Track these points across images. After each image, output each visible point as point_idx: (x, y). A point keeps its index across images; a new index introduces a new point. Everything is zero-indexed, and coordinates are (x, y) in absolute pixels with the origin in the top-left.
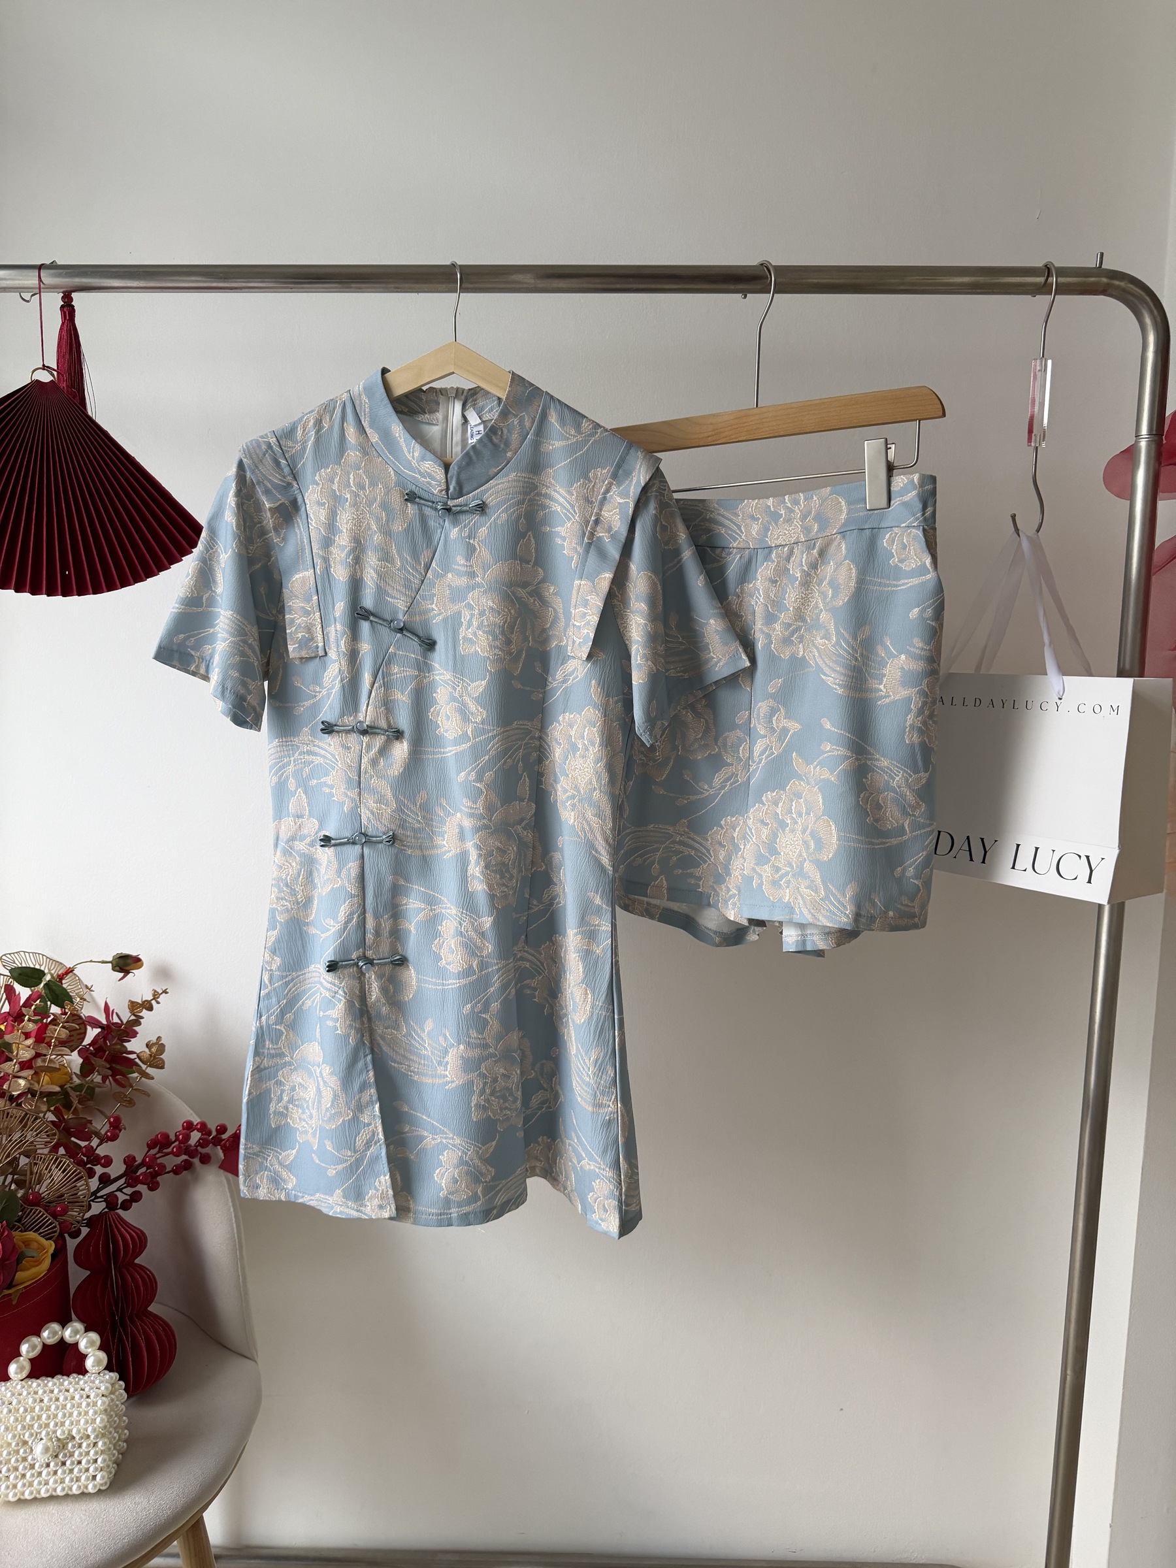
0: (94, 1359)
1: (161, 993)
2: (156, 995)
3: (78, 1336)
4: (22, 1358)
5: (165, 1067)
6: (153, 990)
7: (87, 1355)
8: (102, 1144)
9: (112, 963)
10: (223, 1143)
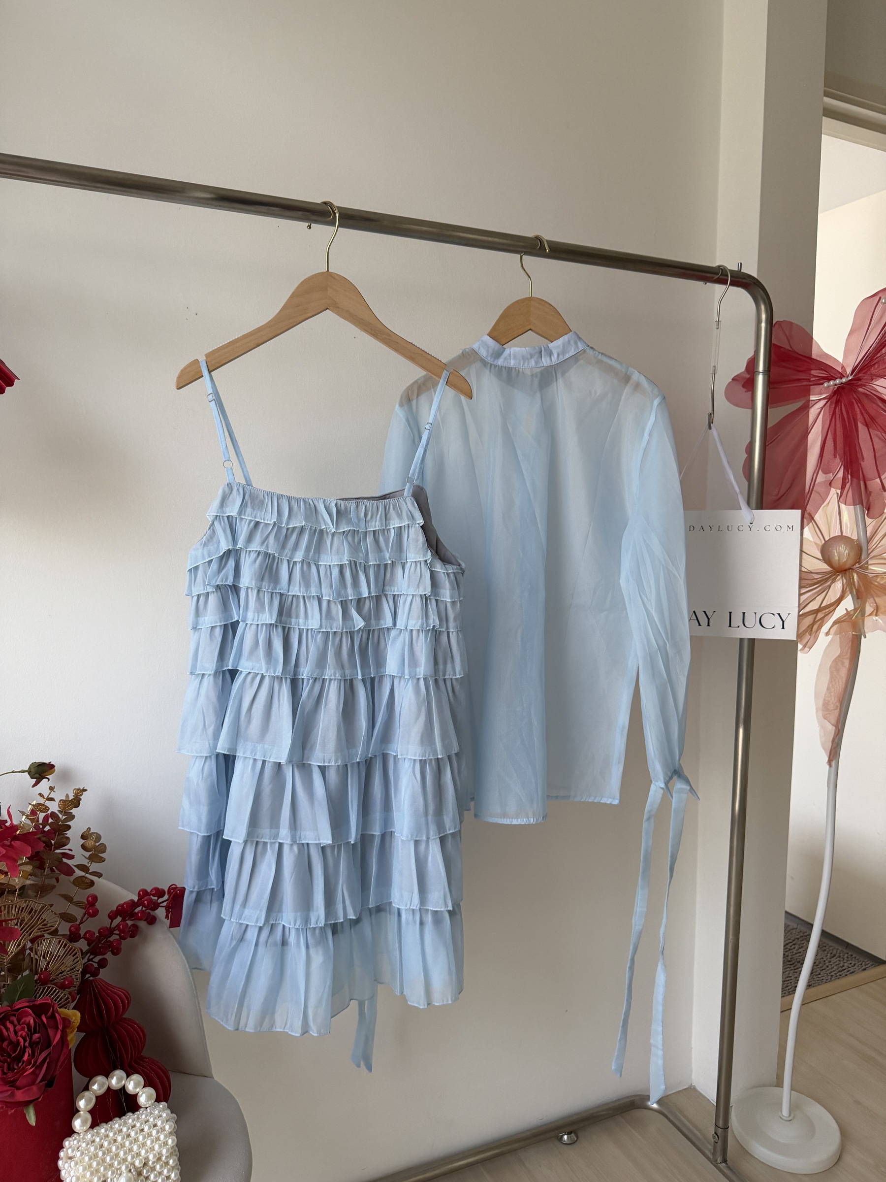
0: (145, 1096)
2: (80, 792)
3: (123, 1082)
4: (82, 1113)
5: (108, 850)
6: (73, 790)
7: (137, 1094)
8: (84, 922)
9: (29, 772)
10: (165, 904)
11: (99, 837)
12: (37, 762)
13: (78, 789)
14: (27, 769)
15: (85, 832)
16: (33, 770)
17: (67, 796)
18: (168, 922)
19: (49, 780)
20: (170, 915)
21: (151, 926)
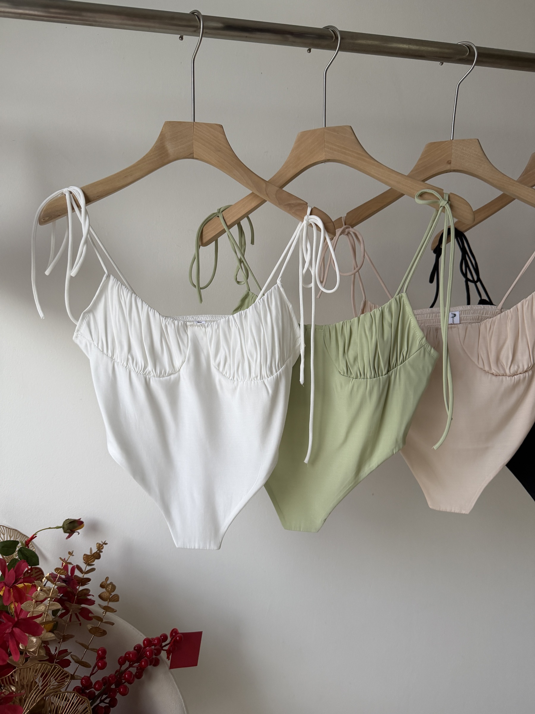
1: (103, 544)
2: (100, 547)
5: (120, 600)
6: (97, 543)
8: (94, 673)
9: (63, 528)
10: (166, 648)
11: (114, 587)
12: (70, 518)
13: (100, 544)
14: (61, 525)
15: (103, 582)
16: (65, 526)
17: (91, 549)
18: (169, 662)
19: (79, 534)
20: (170, 657)
21: (155, 667)
